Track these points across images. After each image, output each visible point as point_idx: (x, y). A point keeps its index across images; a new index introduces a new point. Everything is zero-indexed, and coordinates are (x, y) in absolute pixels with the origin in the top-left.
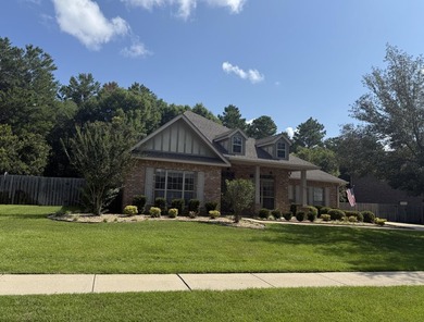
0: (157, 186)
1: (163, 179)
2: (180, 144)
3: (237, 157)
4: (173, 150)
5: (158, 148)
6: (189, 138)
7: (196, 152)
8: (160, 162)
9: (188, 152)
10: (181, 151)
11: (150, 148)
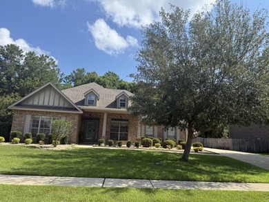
0: (33, 126)
1: (38, 122)
2: (51, 100)
3: (90, 107)
4: (46, 104)
5: (36, 103)
6: (57, 97)
7: (61, 105)
8: (35, 111)
9: (56, 105)
10: (51, 104)
11: (31, 103)
